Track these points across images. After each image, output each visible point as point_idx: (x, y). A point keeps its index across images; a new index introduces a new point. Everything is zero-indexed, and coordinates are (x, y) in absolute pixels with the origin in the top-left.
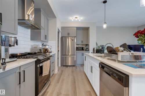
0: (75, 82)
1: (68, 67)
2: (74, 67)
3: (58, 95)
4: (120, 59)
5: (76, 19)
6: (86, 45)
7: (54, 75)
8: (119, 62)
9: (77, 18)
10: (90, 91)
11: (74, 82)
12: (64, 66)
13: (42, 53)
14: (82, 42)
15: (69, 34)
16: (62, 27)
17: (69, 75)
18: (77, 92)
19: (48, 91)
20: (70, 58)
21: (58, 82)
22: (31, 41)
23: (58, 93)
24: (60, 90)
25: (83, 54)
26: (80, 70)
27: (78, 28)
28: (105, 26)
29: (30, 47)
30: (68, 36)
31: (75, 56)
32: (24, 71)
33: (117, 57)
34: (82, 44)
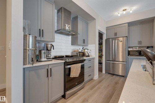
1: (114, 76)
2: (123, 77)
3: (84, 101)
5: (124, 12)
7: (93, 80)
9: (126, 10)
12: (109, 73)
13: (78, 56)
14: (140, 42)
15: (116, 34)
16: (107, 27)
17: (108, 86)
19: (78, 93)
20: (121, 65)
21: (92, 89)
22: (72, 46)
23: (85, 99)
24: (89, 97)
27: (130, 24)
29: (71, 51)
30: (115, 37)
31: (125, 63)
32: (51, 69)
34: (139, 46)
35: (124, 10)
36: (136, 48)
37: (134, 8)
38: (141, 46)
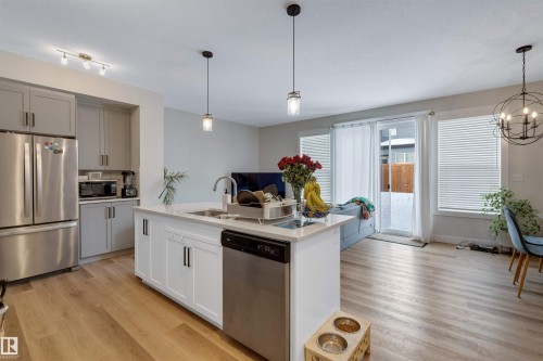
0: (115, 326)
1: (36, 284)
2: (69, 274)
4: (267, 216)
5: (86, 65)
6: (125, 174)
8: (267, 222)
9: (89, 58)
10: (184, 324)
11: (113, 326)
15: (28, 119)
18: (145, 347)
25: (111, 213)
26: (110, 279)
28: (207, 124)
30: (26, 129)
31: (74, 224)
33: (262, 213)
34: (102, 168)
35: (82, 56)
36: (96, 176)
37: (113, 67)
38: (107, 168)
